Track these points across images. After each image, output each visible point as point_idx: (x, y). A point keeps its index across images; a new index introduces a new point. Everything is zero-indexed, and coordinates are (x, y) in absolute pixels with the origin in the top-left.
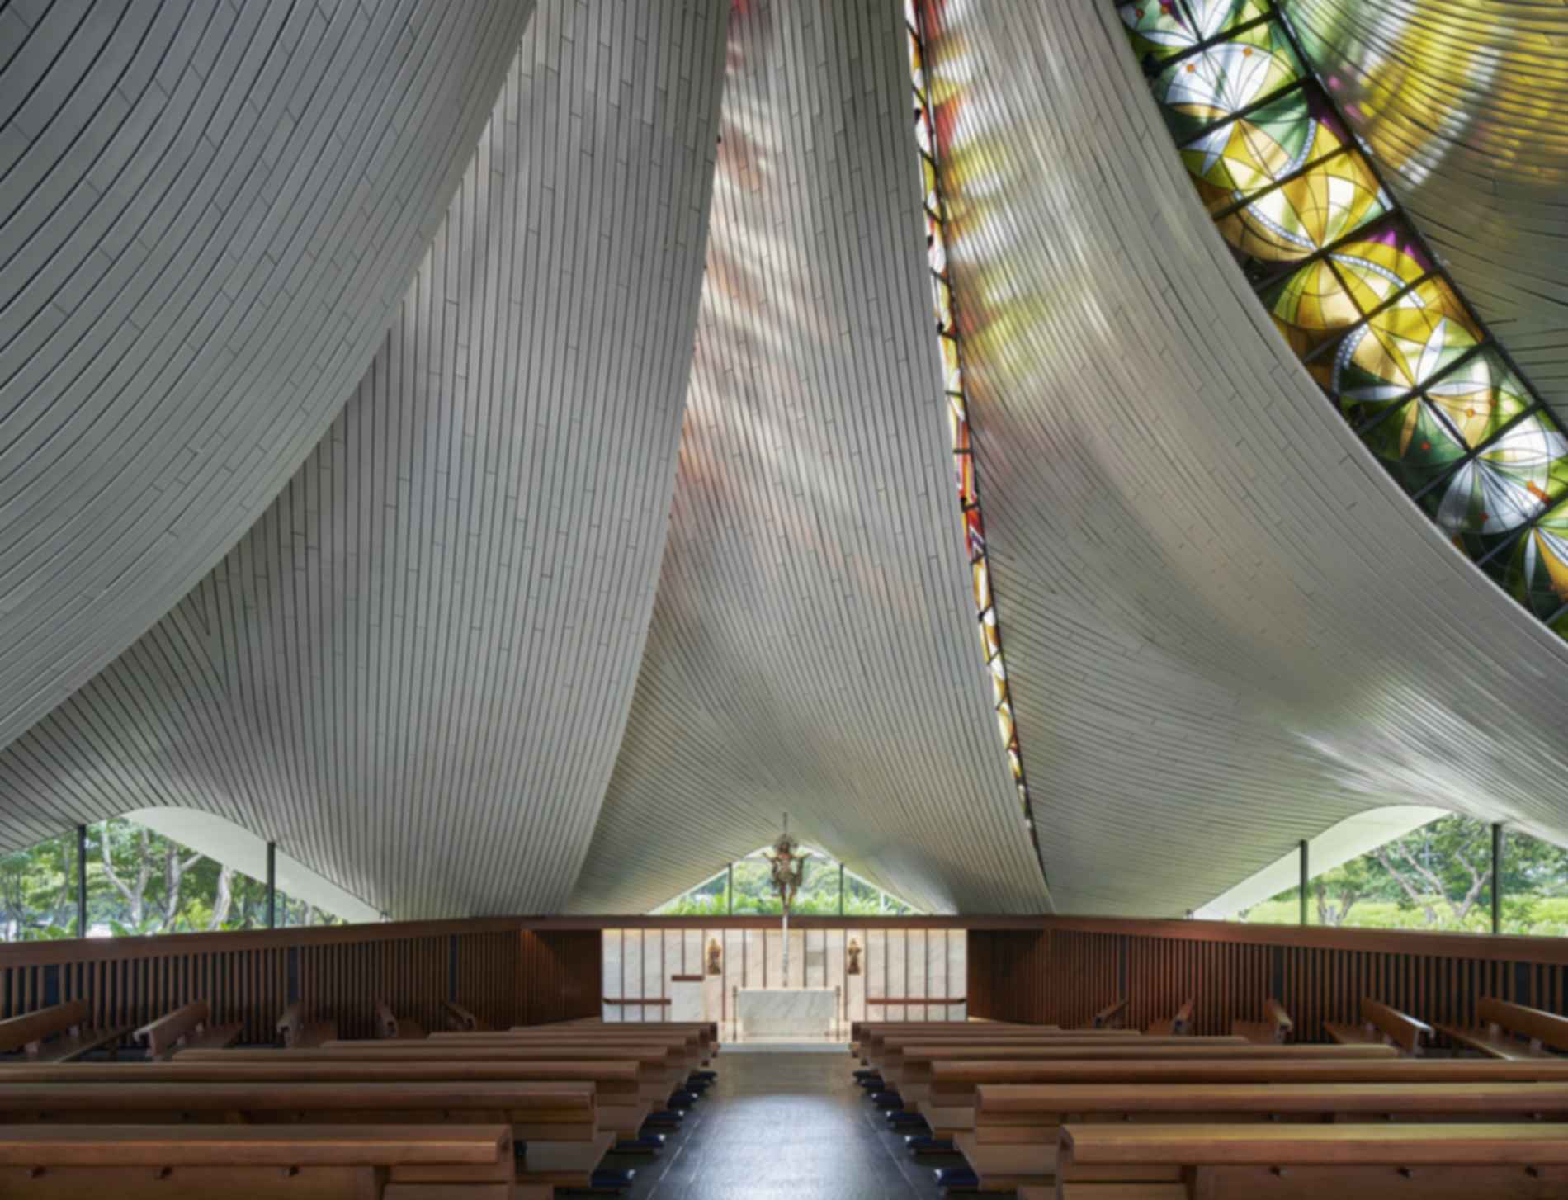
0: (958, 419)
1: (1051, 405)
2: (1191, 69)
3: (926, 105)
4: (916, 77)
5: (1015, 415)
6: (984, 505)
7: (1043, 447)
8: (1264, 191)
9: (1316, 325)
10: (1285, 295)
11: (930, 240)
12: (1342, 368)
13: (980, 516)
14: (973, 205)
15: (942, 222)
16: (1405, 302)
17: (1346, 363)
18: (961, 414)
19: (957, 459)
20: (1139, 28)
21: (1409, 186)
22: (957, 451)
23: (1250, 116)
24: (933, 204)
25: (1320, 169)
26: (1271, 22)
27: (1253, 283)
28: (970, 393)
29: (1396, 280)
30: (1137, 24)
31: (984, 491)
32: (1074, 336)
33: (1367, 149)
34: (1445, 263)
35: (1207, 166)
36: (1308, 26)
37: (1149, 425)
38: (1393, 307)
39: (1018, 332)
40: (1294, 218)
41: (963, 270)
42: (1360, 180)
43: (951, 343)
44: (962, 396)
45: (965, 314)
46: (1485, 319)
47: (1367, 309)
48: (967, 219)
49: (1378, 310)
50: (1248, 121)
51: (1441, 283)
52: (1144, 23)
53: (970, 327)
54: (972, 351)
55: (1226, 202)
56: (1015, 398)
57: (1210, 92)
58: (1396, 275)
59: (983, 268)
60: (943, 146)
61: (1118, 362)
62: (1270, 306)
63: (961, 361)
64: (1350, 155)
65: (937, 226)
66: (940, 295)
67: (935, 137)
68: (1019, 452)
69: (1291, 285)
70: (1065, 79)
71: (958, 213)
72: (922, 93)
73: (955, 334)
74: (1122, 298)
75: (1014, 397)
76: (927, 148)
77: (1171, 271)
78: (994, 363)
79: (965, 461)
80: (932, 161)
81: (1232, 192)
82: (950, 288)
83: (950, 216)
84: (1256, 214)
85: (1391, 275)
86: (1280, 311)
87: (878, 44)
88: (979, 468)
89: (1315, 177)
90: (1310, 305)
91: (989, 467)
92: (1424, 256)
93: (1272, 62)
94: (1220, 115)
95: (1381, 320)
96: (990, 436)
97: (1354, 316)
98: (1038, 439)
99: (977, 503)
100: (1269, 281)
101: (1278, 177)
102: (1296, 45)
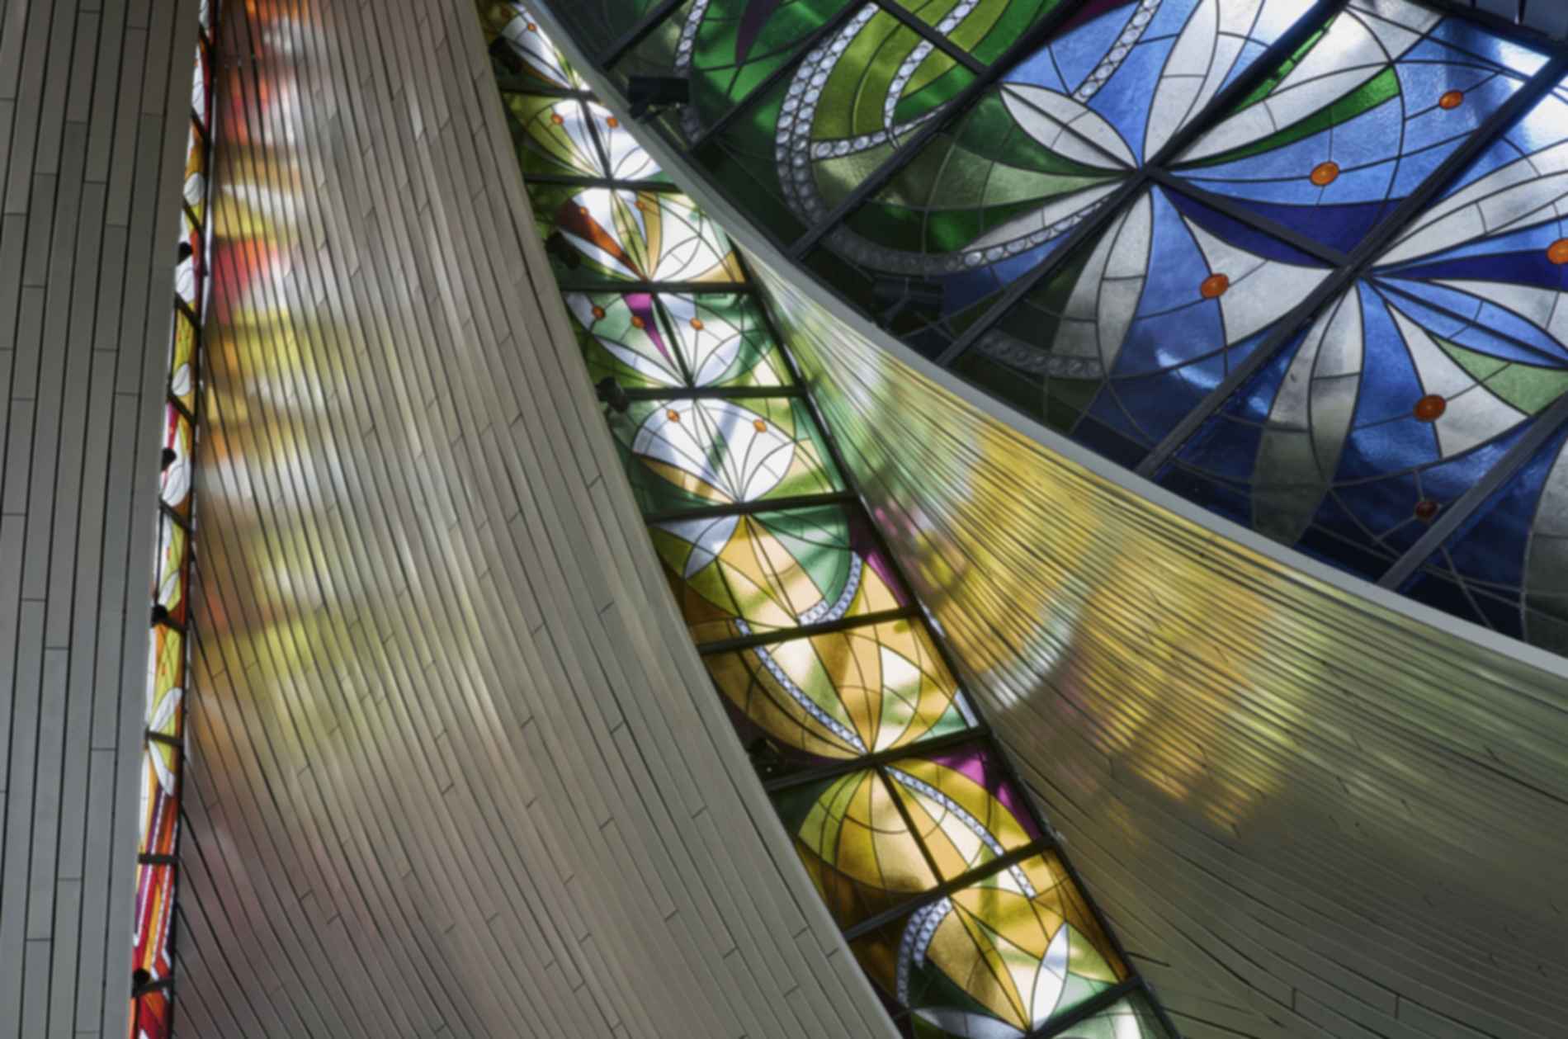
0: (158, 788)
1: (376, 835)
2: (675, 417)
3: (199, 229)
4: (191, 188)
5: (292, 821)
6: (184, 989)
7: (342, 900)
8: (783, 635)
9: (868, 875)
10: (817, 811)
11: (169, 456)
12: (913, 964)
13: (169, 1009)
14: (263, 418)
15: (195, 419)
16: (1004, 879)
17: (918, 957)
18: (168, 783)
19: (142, 875)
20: (595, 331)
21: (998, 708)
22: (145, 859)
23: (762, 516)
24: (182, 387)
25: (867, 630)
26: (794, 399)
27: (764, 778)
28: (196, 741)
29: (989, 840)
30: (593, 324)
31: (189, 955)
32: (439, 729)
33: (934, 623)
34: (1059, 836)
35: (694, 566)
36: (845, 433)
37: (574, 944)
38: (988, 882)
39: (323, 665)
40: (830, 691)
41: (222, 514)
42: (928, 665)
43: (173, 636)
44: (175, 743)
45: (212, 589)
46: (1127, 948)
47: (949, 874)
48: (248, 435)
49: (966, 879)
50: (757, 520)
51: (1054, 864)
52: (601, 328)
53: (220, 617)
54: (216, 665)
55: (722, 630)
56: (297, 789)
57: (702, 459)
58: (986, 829)
59: (266, 523)
60: (221, 302)
61: (521, 807)
62: (792, 821)
63: (186, 676)
64: (912, 625)
65: (182, 422)
66: (169, 544)
67: (207, 281)
68: (289, 899)
69: (826, 798)
70: (468, 339)
71: (230, 416)
72: (197, 211)
73: (181, 620)
74: (539, 707)
75: (295, 788)
76: (188, 296)
77: (626, 697)
78: (260, 702)
79: (156, 880)
80: (193, 318)
81: (734, 619)
82: (188, 535)
83: (213, 413)
84: (771, 665)
85: (982, 831)
86: (809, 832)
87: (127, 125)
88: (188, 901)
89: (861, 637)
90: (857, 839)
91: (212, 907)
92: (1026, 812)
93: (794, 453)
94: (717, 498)
95: (970, 898)
96: (226, 843)
97: (929, 882)
98: (336, 886)
99: (168, 979)
100: (793, 780)
101: (805, 621)
102: (829, 443)
